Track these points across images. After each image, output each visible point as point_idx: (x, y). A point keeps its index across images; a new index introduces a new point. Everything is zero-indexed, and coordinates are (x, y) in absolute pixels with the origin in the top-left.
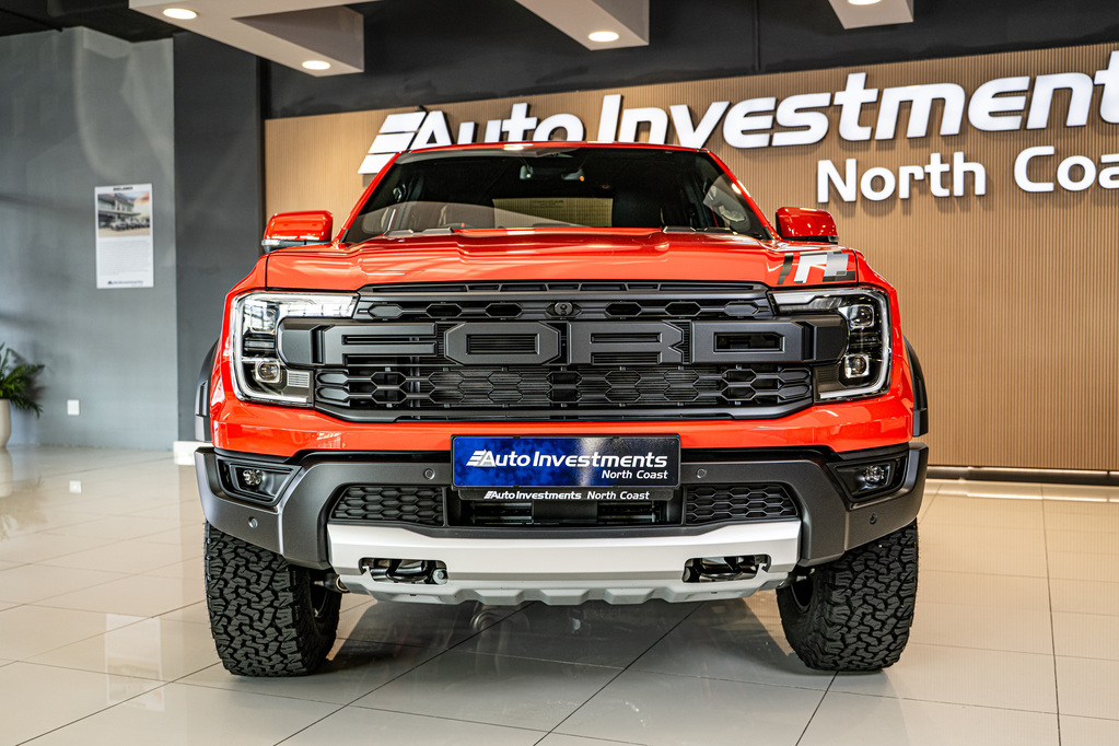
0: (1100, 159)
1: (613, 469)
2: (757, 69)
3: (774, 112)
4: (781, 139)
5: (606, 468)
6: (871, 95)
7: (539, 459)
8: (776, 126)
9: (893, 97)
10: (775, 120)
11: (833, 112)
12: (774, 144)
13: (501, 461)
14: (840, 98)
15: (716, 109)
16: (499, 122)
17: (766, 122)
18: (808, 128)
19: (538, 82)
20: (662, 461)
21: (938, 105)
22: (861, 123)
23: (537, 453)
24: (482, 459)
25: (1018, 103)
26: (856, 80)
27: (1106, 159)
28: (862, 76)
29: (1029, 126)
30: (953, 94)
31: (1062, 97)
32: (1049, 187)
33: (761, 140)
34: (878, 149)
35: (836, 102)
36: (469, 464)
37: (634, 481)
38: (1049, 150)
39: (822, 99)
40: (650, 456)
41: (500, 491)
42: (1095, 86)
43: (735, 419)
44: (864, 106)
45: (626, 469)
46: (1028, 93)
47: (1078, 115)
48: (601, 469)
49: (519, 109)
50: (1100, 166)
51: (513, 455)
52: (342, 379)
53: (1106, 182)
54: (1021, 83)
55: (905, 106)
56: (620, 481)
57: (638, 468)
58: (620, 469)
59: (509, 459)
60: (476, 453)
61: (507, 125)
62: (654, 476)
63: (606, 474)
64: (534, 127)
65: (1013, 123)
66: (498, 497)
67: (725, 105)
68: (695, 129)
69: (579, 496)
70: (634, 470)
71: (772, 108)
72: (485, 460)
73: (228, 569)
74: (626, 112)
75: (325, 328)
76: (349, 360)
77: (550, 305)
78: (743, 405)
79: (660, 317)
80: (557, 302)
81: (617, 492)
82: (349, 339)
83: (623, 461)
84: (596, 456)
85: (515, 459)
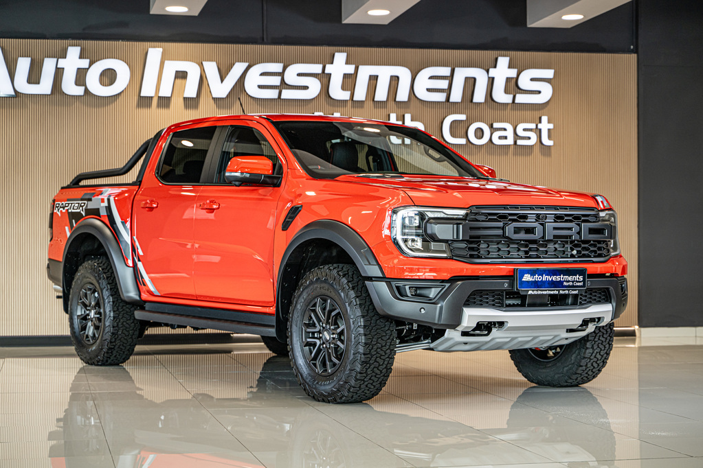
0: (492, 125)
1: (567, 282)
2: (265, 40)
3: (282, 74)
4: (287, 94)
5: (565, 281)
6: (350, 69)
7: (545, 278)
8: (284, 85)
9: (365, 72)
10: (283, 80)
11: (325, 78)
12: (282, 97)
13: (533, 279)
14: (329, 68)
15: (239, 68)
16: (56, 59)
17: (276, 81)
18: (306, 88)
19: (84, 29)
20: (581, 278)
21: (395, 80)
22: (343, 88)
23: (544, 276)
24: (527, 278)
25: (444, 84)
26: (340, 57)
27: (496, 125)
28: (344, 55)
29: (451, 100)
30: (404, 74)
31: (471, 83)
32: (463, 141)
33: (272, 94)
34: (353, 107)
35: (327, 71)
36: (523, 280)
37: (573, 286)
38: (462, 117)
39: (317, 68)
40: (578, 276)
41: (533, 291)
42: (489, 78)
43: (594, 262)
44: (346, 76)
45: (571, 281)
46: (451, 78)
47: (479, 96)
48: (563, 281)
49: (74, 52)
50: (493, 130)
51: (537, 276)
52: (463, 245)
53: (496, 141)
54: (445, 71)
55: (374, 79)
56: (569, 286)
58: (569, 281)
59: (535, 278)
60: (525, 275)
61: (62, 63)
62: (579, 284)
63: (565, 284)
64: (87, 67)
65: (441, 97)
66: (532, 293)
67: (245, 65)
68: (222, 81)
70: (573, 282)
71: (281, 71)
73: (374, 340)
74: (167, 62)
75: (460, 224)
76: (471, 237)
77: (538, 216)
78: (595, 257)
79: (571, 221)
80: (540, 214)
81: (569, 290)
82: (471, 228)
83: (570, 278)
84: (562, 276)
85: (537, 278)
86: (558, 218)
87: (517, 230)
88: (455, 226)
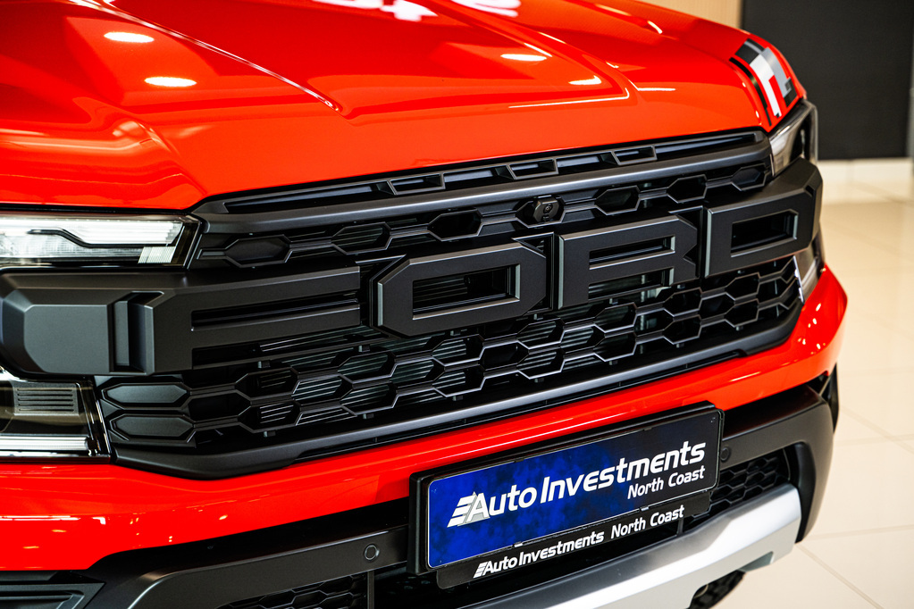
1: (643, 480)
5: (633, 481)
13: (497, 507)
20: (699, 452)
23: (547, 480)
24: (472, 509)
36: (452, 523)
37: (667, 491)
40: (686, 448)
41: (496, 559)
43: (745, 356)
45: (656, 476)
48: (627, 484)
51: (514, 492)
52: (168, 390)
56: (650, 497)
57: (671, 470)
58: (651, 477)
59: (508, 500)
60: (463, 501)
63: (634, 492)
66: (494, 570)
69: (600, 537)
70: (664, 475)
72: (474, 511)
75: (146, 298)
76: (200, 355)
77: (525, 207)
78: (746, 332)
79: (659, 209)
80: (534, 199)
81: (647, 516)
82: (202, 318)
83: (654, 465)
84: (622, 465)
85: (516, 498)
86: (613, 202)
87: (427, 293)
88: (122, 307)
